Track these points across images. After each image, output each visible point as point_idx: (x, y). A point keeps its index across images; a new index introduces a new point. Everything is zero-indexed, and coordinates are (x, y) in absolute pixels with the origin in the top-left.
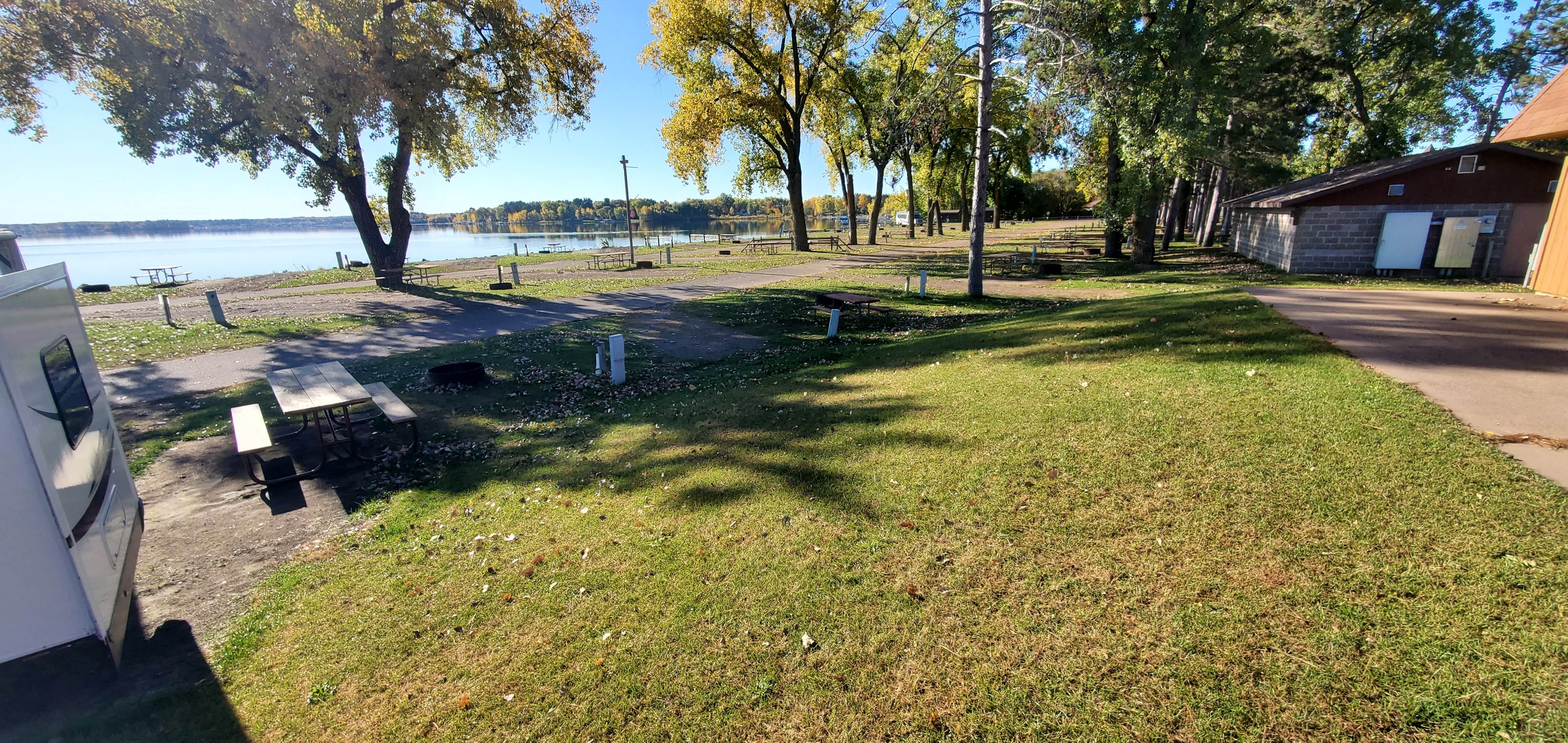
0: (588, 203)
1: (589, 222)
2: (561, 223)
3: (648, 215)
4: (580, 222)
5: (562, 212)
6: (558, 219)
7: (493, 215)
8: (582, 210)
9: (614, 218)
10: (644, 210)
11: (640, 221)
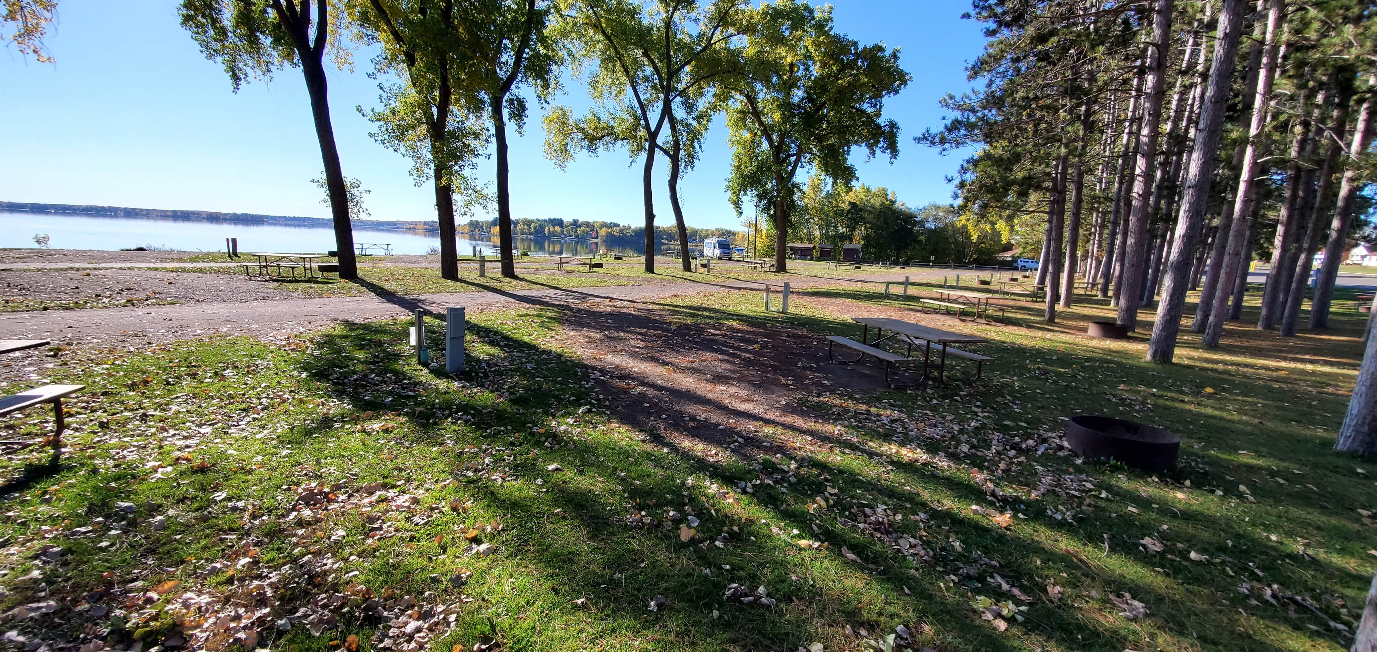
0: (560, 223)
1: (556, 239)
2: (532, 237)
3: (606, 236)
4: (548, 238)
5: (535, 228)
6: (531, 234)
7: (482, 227)
8: (551, 228)
9: (577, 236)
10: (603, 232)
11: (599, 241)
